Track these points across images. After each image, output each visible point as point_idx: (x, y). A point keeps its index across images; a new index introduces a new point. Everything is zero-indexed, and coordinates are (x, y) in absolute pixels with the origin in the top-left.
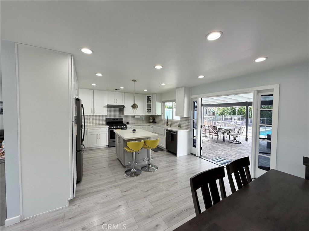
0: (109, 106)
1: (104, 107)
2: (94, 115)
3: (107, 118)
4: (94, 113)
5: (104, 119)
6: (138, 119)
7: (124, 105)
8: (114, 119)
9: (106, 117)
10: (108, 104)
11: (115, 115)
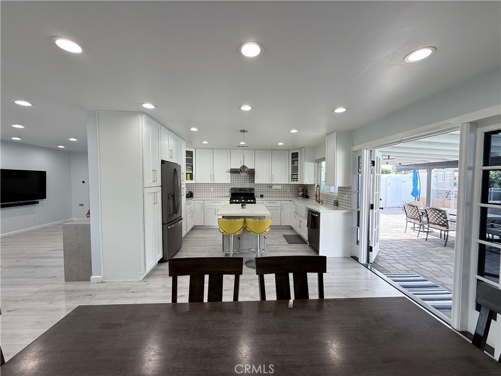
0: (233, 171)
1: (226, 172)
2: (214, 184)
3: (233, 187)
4: (214, 180)
5: (229, 190)
6: (278, 191)
7: (253, 168)
8: (241, 189)
9: (231, 187)
10: (231, 168)
11: (242, 183)
